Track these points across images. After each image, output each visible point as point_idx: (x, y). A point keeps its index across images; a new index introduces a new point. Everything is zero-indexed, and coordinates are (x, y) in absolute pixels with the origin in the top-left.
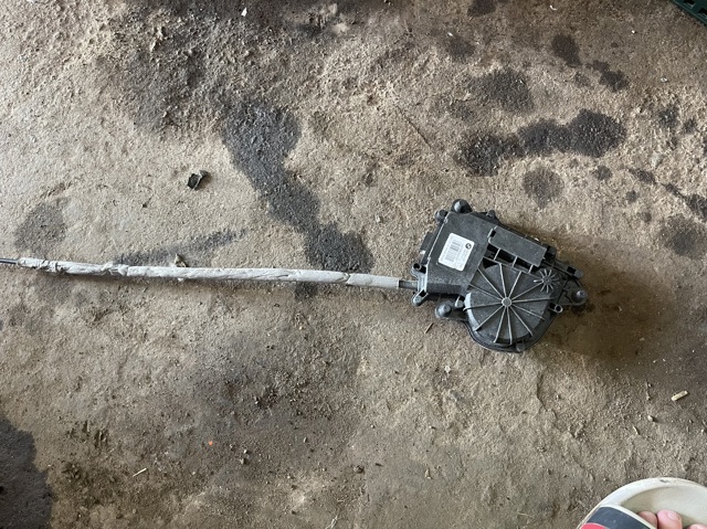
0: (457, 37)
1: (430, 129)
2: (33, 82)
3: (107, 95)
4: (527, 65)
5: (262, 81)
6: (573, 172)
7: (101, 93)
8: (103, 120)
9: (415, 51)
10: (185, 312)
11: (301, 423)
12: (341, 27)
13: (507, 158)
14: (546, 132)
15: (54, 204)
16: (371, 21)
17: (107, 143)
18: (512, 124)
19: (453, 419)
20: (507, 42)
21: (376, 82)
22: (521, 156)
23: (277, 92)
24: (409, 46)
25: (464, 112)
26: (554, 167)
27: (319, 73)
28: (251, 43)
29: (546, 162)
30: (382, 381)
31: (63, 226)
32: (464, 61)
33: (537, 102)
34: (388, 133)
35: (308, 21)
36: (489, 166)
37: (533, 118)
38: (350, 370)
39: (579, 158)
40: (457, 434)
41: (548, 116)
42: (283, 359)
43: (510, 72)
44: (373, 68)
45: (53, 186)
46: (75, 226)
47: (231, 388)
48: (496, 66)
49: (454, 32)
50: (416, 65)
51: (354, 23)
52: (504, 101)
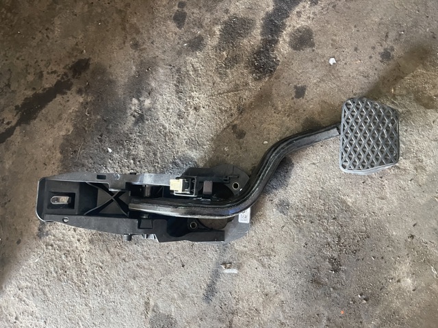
0: (189, 42)
1: (232, 85)
2: (81, 285)
3: (112, 250)
4: (227, 11)
5: (152, 162)
6: (304, 17)
7: (109, 252)
8: (124, 259)
9: (183, 69)
10: (256, 280)
11: (361, 255)
12: (147, 103)
13: (273, 51)
14: (271, 21)
15: (154, 314)
16: (153, 84)
17: (137, 265)
18: (255, 37)
19: (412, 166)
20: (208, 15)
21: (188, 100)
22: (276, 42)
23: (162, 157)
24: (179, 71)
25: (233, 61)
26: (294, 27)
27: (165, 128)
28: (128, 156)
29: (289, 30)
30: (363, 194)
31: (169, 317)
32: (204, 46)
33: (251, 16)
34: (220, 109)
35: (133, 119)
36: (272, 63)
37: (259, 23)
38: (346, 208)
39: (297, 9)
40: (423, 168)
41: (262, 14)
42: (317, 242)
43: (225, 23)
44: (180, 98)
45: (144, 308)
46: (173, 310)
47: (316, 281)
48: (217, 29)
49: (185, 42)
50: (191, 73)
51: (149, 94)
52: (240, 35)
